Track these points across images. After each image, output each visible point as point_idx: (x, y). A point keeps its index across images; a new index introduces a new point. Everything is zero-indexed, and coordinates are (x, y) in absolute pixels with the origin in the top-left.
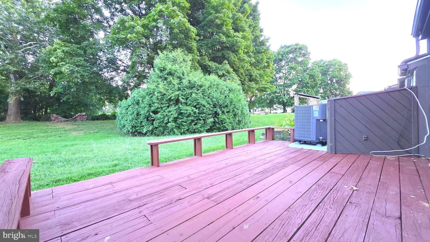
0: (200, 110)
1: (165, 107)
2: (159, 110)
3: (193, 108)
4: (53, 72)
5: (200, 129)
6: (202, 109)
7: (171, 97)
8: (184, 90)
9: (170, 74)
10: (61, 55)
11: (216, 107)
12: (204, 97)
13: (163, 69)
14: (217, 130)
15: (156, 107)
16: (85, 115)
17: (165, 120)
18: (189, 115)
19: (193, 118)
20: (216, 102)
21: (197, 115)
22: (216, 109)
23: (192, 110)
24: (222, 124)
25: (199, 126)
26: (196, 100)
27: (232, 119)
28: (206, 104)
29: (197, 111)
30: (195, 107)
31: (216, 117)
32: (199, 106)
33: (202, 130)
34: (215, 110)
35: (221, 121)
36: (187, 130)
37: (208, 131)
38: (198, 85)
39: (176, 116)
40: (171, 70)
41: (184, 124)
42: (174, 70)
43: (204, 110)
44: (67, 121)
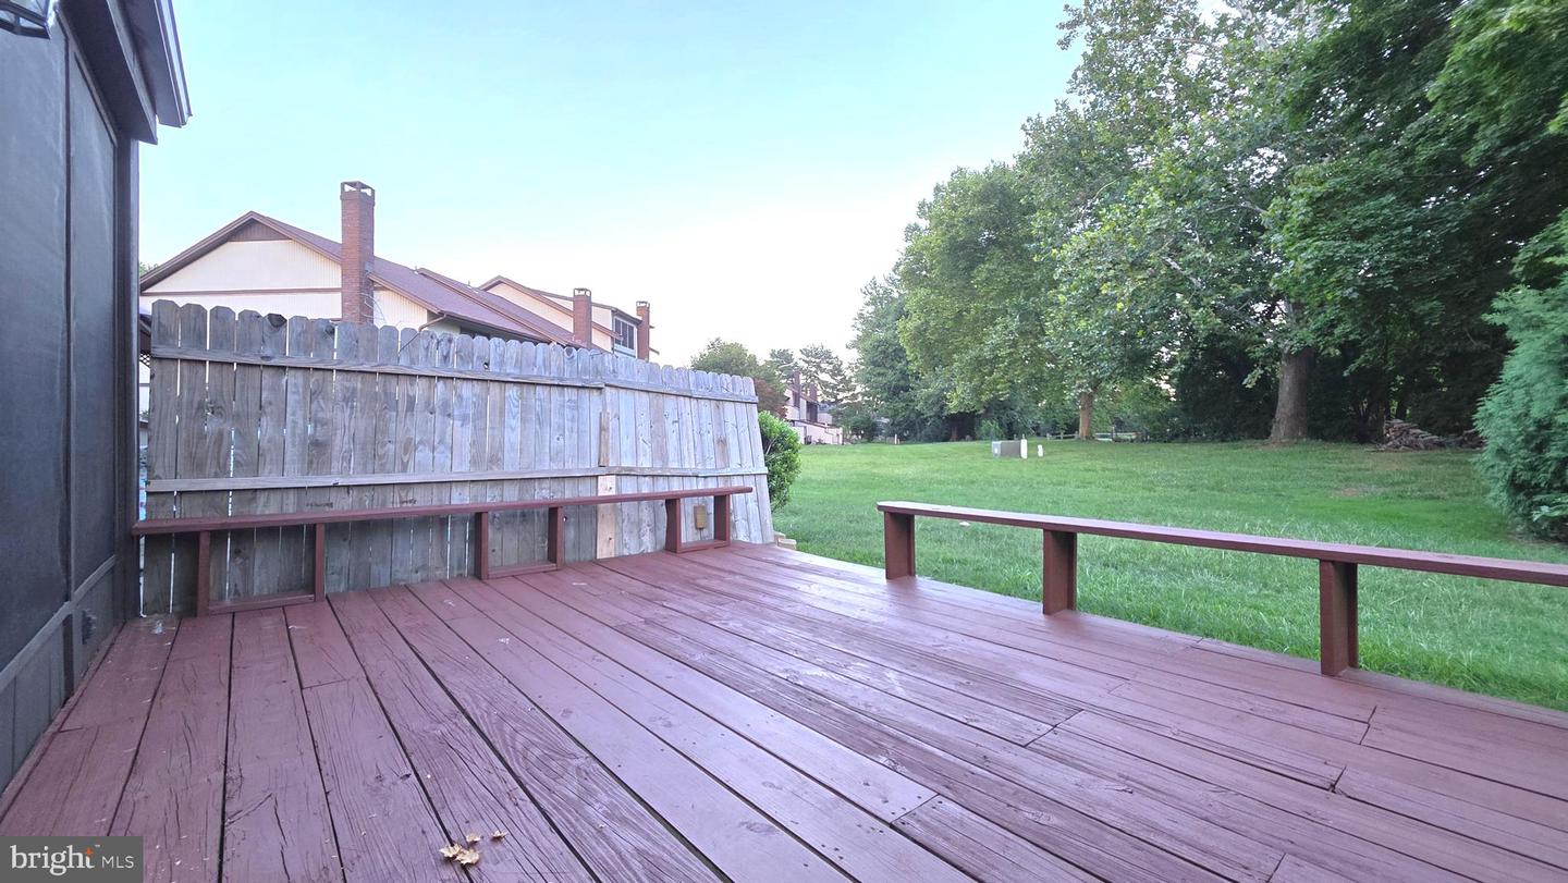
10: (1302, 217)
44: (1441, 445)
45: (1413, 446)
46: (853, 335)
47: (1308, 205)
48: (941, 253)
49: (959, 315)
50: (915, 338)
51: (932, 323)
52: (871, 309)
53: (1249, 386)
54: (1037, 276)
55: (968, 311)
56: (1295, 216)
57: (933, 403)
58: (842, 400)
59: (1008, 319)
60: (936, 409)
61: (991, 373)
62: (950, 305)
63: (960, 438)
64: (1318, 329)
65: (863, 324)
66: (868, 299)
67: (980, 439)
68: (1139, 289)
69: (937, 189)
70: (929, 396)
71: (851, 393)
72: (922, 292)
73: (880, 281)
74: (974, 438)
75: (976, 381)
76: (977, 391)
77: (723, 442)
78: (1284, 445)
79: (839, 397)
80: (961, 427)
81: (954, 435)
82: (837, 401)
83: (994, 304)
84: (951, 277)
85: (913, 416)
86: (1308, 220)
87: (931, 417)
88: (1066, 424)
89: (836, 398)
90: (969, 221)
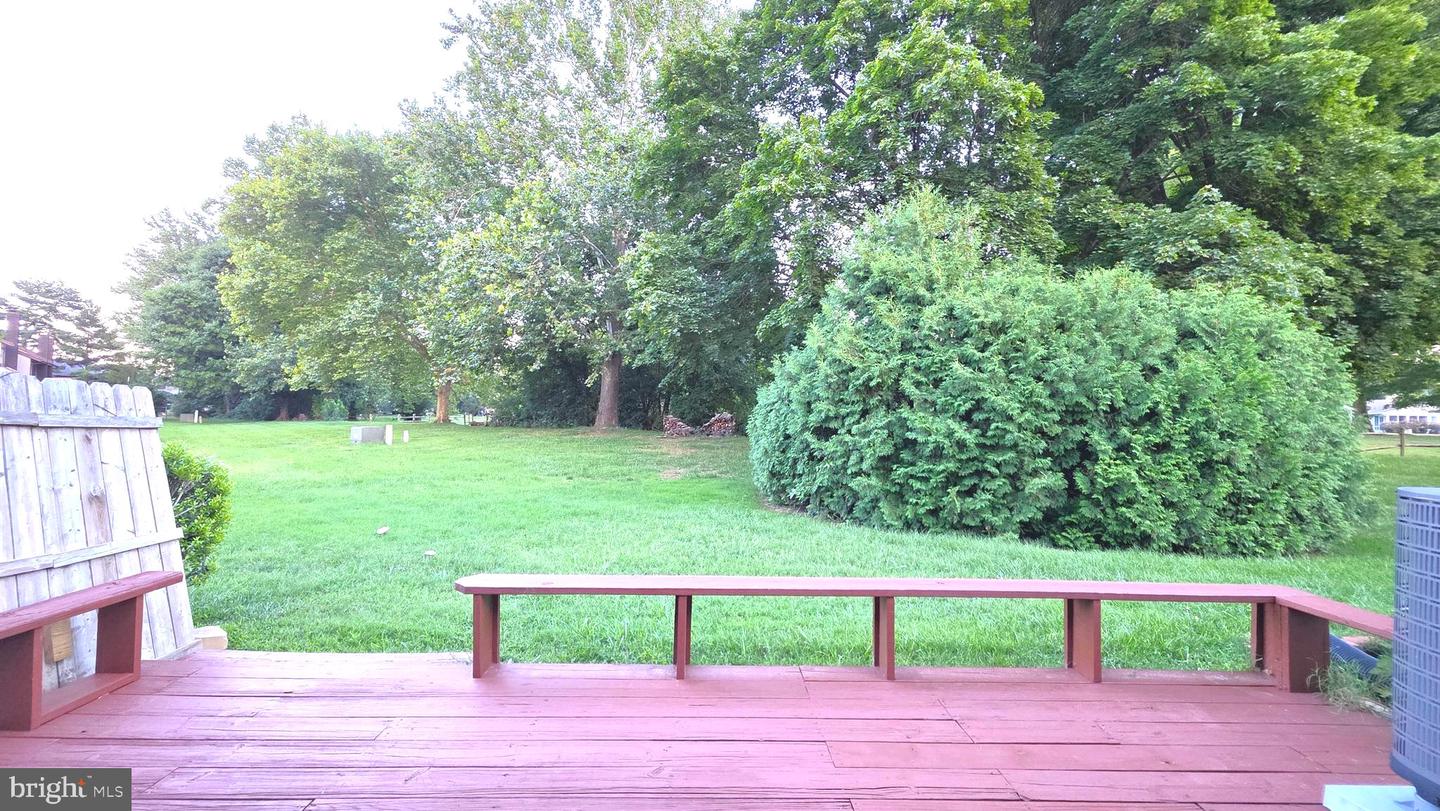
0: (990, 433)
1: (852, 413)
2: (833, 425)
3: (955, 426)
4: (630, 314)
5: (988, 516)
6: (997, 427)
7: (870, 379)
8: (928, 348)
9: (884, 290)
10: (647, 270)
11: (1083, 422)
12: (1013, 376)
13: (861, 274)
14: (1087, 530)
15: (823, 415)
16: (732, 419)
17: (851, 463)
18: (938, 454)
19: (952, 466)
20: (1083, 400)
21: (976, 452)
22: (1085, 429)
23: (950, 434)
24: (1114, 504)
25: (982, 500)
26: (967, 389)
27: (1180, 486)
28: (1014, 408)
29: (970, 438)
30: (967, 417)
31: (1084, 470)
32: (985, 415)
33: (997, 520)
34: (1077, 434)
35: (1109, 492)
36: (934, 513)
37: (1029, 532)
38: (982, 326)
39: (887, 450)
40: (884, 273)
41: (917, 485)
42: (897, 275)
43: (1008, 436)
44: (692, 433)
45: (679, 434)
46: (125, 276)
47: (650, 261)
48: (289, 206)
49: (307, 283)
50: (244, 298)
51: (271, 285)
52: (159, 247)
53: (589, 386)
54: (404, 258)
55: (320, 278)
56: (643, 267)
57: (258, 376)
58: (96, 360)
59: (370, 296)
60: (263, 383)
61: (346, 350)
62: (295, 269)
63: (292, 416)
64: (652, 354)
65: (141, 263)
66: (156, 232)
67: (319, 418)
68: (518, 295)
69: (274, 128)
70: (255, 367)
71: (114, 352)
72: (259, 246)
73: (179, 215)
74: (311, 418)
75: (326, 357)
76: (327, 369)
77: (98, 500)
78: (605, 431)
79: (91, 356)
80: (295, 405)
81: (284, 413)
82: (87, 361)
83: (353, 276)
84: (297, 236)
85: (227, 390)
86: (651, 273)
87: (254, 392)
88: (414, 404)
89: (84, 355)
90: (327, 182)
